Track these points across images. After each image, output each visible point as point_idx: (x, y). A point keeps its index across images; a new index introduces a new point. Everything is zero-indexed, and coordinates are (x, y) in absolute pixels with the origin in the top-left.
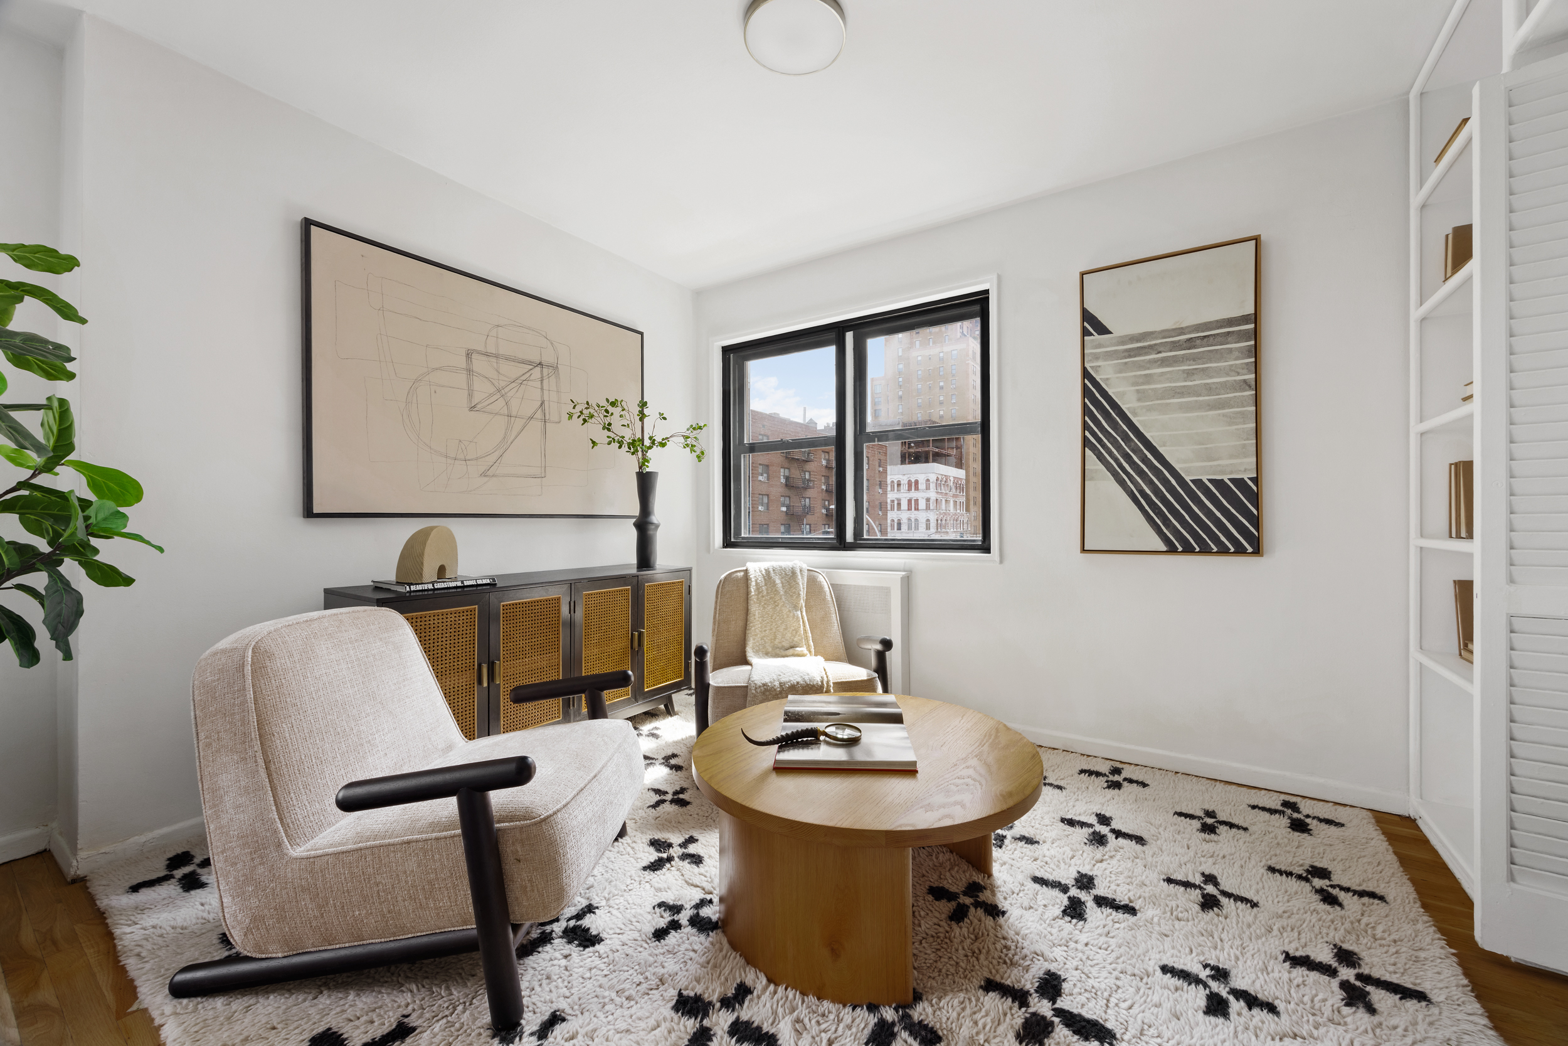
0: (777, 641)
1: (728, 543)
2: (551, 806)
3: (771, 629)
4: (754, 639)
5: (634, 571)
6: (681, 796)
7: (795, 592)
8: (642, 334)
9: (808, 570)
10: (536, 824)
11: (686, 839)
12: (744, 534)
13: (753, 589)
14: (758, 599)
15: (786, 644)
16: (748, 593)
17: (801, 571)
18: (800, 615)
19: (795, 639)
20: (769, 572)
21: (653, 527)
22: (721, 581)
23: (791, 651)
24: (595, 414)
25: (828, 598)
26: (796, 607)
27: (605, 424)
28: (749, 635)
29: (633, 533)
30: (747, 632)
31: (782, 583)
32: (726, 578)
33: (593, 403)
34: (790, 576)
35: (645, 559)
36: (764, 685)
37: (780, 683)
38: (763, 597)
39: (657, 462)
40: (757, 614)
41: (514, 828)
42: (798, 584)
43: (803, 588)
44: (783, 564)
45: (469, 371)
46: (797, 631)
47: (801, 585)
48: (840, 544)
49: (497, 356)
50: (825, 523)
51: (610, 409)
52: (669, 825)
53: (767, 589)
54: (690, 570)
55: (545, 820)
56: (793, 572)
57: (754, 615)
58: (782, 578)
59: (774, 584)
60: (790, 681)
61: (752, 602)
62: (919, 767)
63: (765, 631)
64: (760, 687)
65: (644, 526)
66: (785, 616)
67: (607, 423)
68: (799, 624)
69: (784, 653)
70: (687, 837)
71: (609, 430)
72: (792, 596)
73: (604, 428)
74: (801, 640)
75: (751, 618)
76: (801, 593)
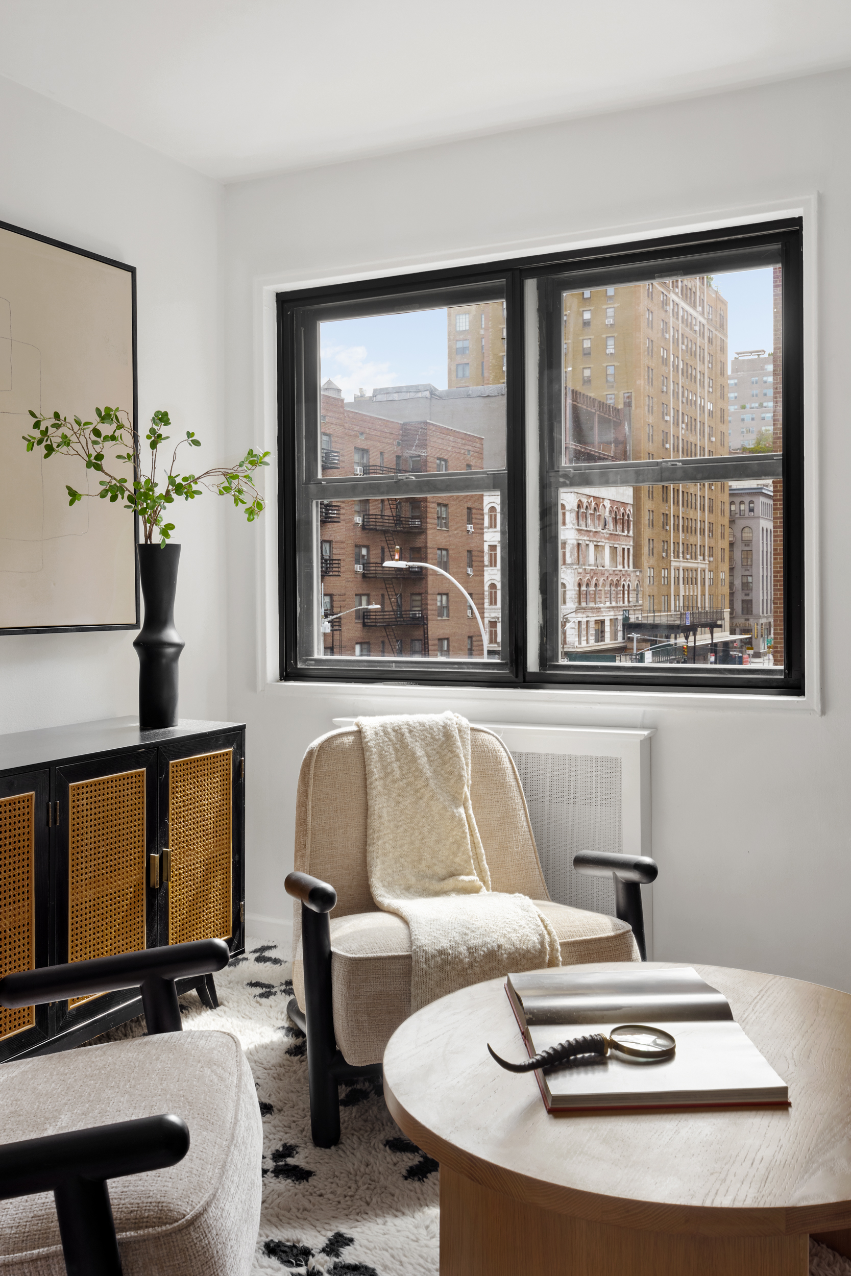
0: (424, 863)
1: (295, 672)
2: (194, 1198)
3: (412, 843)
4: (383, 863)
6: (290, 1161)
7: (451, 773)
8: (132, 270)
9: (472, 729)
10: (180, 1230)
11: (330, 1240)
12: (319, 653)
13: (374, 767)
14: (385, 786)
15: (441, 870)
16: (365, 775)
17: (460, 731)
18: (464, 816)
19: (457, 860)
20: (403, 735)
21: (171, 650)
22: (311, 753)
23: (450, 883)
24: (74, 439)
25: (510, 779)
26: (456, 799)
27: (89, 455)
28: (374, 855)
30: (370, 849)
31: (428, 756)
32: (322, 747)
34: (441, 741)
36: (441, 952)
37: (469, 949)
38: (394, 781)
40: (385, 815)
41: (144, 1240)
42: (457, 756)
43: (467, 765)
44: (428, 719)
46: (459, 844)
47: (463, 759)
48: (516, 676)
50: (361, 592)
52: (288, 1215)
53: (400, 768)
55: (192, 1222)
56: (447, 735)
57: (381, 817)
58: (427, 746)
59: (414, 758)
60: (485, 944)
61: (375, 793)
62: (792, 1098)
63: (401, 846)
64: (433, 956)
65: (153, 646)
66: (437, 817)
67: (94, 454)
68: (464, 832)
69: (438, 886)
70: (330, 1234)
71: (99, 468)
72: (447, 780)
73: (89, 465)
74: (467, 861)
75: (375, 823)
76: (464, 773)
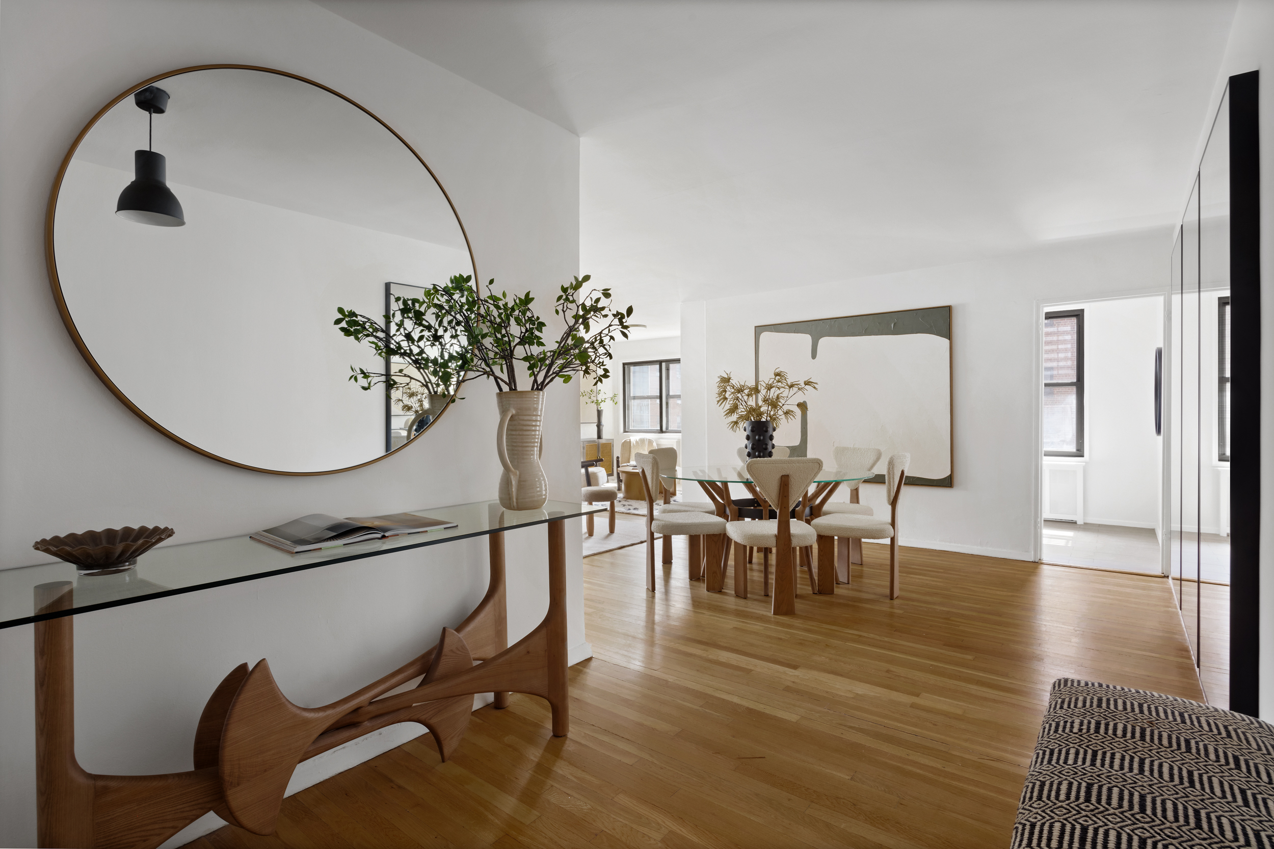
1: (625, 431)
5: (596, 440)
13: (632, 445)
16: (630, 445)
21: (602, 424)
22: (622, 443)
29: (596, 428)
32: (624, 442)
33: (586, 391)
35: (599, 437)
39: (603, 406)
48: (661, 431)
54: (612, 439)
65: (599, 426)
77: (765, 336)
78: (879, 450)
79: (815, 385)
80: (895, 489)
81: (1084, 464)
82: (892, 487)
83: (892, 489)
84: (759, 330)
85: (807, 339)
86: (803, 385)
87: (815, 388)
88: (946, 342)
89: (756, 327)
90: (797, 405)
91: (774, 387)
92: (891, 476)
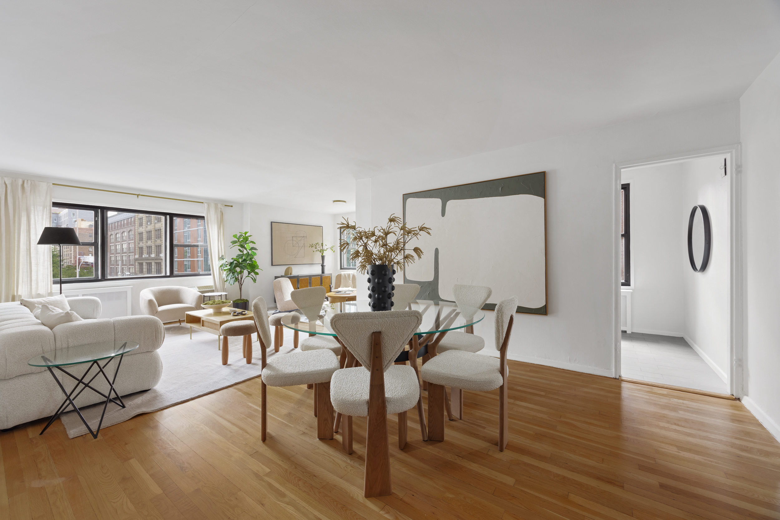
5: (321, 274)
8: (322, 227)
12: (344, 267)
13: (342, 277)
16: (341, 278)
22: (338, 275)
24: (314, 246)
26: (350, 280)
29: (321, 267)
33: (313, 244)
34: (349, 275)
35: (323, 272)
38: (344, 278)
39: (325, 254)
40: (342, 281)
45: (293, 240)
49: (297, 237)
51: (316, 245)
53: (346, 276)
54: (331, 274)
56: (350, 274)
67: (316, 247)
71: (316, 249)
77: (410, 201)
78: (489, 288)
79: (429, 230)
80: (504, 336)
81: (632, 291)
82: (501, 334)
83: (501, 336)
84: (406, 197)
85: (438, 202)
86: (419, 231)
87: (429, 233)
88: (542, 200)
89: (403, 195)
90: (414, 250)
91: (391, 232)
92: (500, 324)
